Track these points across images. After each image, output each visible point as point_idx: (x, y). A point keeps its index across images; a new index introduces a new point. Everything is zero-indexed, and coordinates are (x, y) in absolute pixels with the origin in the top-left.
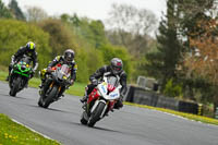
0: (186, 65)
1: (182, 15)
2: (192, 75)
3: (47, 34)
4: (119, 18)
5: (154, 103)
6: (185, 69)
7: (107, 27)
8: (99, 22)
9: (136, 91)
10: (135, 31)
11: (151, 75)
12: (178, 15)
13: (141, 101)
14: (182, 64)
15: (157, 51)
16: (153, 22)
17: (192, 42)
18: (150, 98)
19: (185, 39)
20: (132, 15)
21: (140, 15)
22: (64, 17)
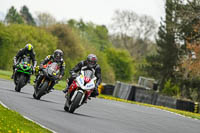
0: (183, 66)
1: (179, 21)
2: (188, 76)
3: (56, 38)
4: (121, 23)
5: (153, 101)
6: (183, 70)
7: (111, 32)
8: (104, 26)
9: (137, 91)
10: (137, 35)
11: (151, 75)
12: (176, 20)
13: (143, 100)
14: (180, 65)
15: (156, 53)
16: (153, 27)
17: (189, 46)
18: (150, 97)
19: (182, 43)
20: (134, 20)
21: (141, 21)
22: (71, 22)
